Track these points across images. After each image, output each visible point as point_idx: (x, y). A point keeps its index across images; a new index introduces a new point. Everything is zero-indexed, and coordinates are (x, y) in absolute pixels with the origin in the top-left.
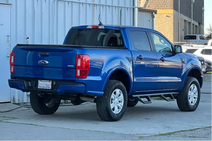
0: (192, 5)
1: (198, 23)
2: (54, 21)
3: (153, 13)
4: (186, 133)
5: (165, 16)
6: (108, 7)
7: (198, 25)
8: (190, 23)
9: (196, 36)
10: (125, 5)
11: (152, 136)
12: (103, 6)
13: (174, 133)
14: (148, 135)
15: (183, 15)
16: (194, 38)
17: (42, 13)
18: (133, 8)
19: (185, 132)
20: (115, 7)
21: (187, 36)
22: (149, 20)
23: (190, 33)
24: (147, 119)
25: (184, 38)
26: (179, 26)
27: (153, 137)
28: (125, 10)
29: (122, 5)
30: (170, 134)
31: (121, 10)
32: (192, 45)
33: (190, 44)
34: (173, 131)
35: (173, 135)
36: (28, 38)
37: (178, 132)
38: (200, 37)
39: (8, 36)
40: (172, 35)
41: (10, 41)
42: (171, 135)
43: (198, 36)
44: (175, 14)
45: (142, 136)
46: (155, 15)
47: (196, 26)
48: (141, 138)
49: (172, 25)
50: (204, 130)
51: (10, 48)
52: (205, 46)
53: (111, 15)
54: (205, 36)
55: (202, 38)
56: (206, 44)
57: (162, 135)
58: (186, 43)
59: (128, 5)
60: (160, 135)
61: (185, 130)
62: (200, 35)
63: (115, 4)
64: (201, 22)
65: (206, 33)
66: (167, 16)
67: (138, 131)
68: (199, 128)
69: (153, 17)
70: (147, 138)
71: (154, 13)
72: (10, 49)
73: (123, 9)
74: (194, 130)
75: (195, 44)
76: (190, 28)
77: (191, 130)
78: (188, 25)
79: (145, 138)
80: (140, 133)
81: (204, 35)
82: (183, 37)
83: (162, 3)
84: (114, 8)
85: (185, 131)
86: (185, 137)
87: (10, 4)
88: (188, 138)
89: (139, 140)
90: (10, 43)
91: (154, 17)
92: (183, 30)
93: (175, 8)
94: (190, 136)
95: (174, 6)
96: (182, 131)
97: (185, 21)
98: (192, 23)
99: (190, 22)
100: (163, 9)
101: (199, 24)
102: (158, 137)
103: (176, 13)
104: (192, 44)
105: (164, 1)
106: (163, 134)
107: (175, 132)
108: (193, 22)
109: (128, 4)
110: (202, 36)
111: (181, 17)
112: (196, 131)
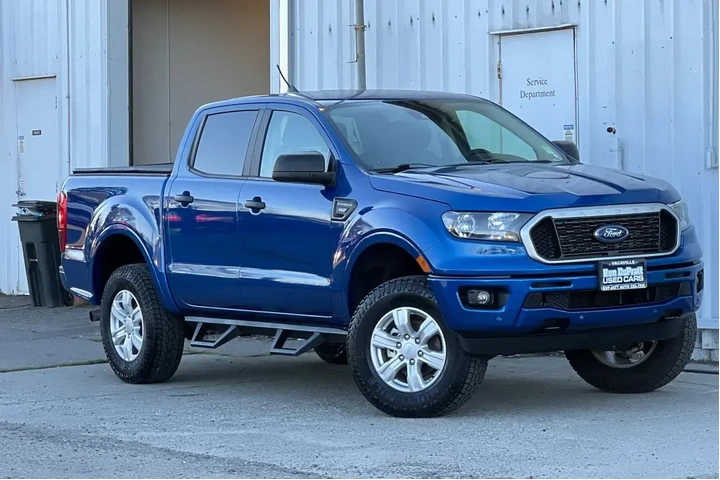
36: (610, 130)
39: (568, 128)
87: (572, 26)
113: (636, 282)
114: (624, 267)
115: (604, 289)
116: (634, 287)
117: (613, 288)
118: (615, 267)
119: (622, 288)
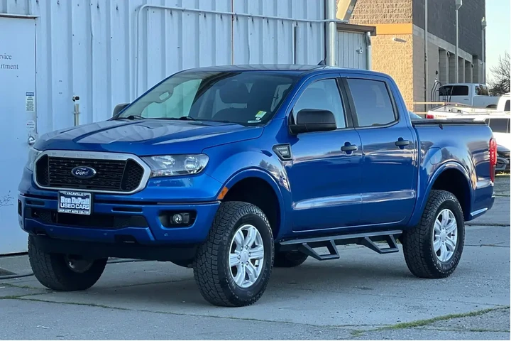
0: (457, 11)
1: (471, 56)
2: (137, 58)
3: (366, 32)
4: (462, 321)
5: (393, 39)
6: (264, 21)
7: (471, 61)
8: (451, 55)
9: (467, 87)
10: (305, 16)
11: (380, 329)
12: (253, 18)
13: (432, 322)
14: (371, 328)
15: (435, 37)
16: (462, 91)
17: (109, 38)
18: (325, 23)
19: (459, 319)
20: (282, 20)
21: (445, 87)
22: (358, 51)
23: (452, 79)
24: (364, 288)
25: (438, 93)
26: (427, 62)
27: (384, 331)
28: (305, 26)
29: (297, 16)
30: (422, 324)
31: (295, 28)
32: (459, 109)
33: (454, 105)
34: (431, 317)
35: (430, 327)
36: (77, 98)
37: (442, 319)
38: (477, 89)
39: (30, 94)
40: (411, 86)
41: (34, 106)
42: (426, 326)
43: (472, 88)
44: (417, 34)
45: (356, 328)
46: (371, 38)
47: (467, 62)
48: (355, 334)
49: (410, 60)
50: (502, 314)
51: (34, 123)
52: (489, 110)
53: (272, 40)
54: (489, 86)
55: (481, 92)
56: (493, 106)
57: (404, 326)
58: (443, 103)
59: (311, 17)
60: (399, 327)
61: (457, 313)
62: (478, 85)
63: (282, 14)
64: (478, 54)
65: (492, 79)
66: (397, 40)
67: (348, 317)
68: (490, 310)
69: (367, 42)
70: (371, 334)
71: (369, 33)
72: (34, 126)
73: (301, 26)
74: (479, 313)
75: (465, 106)
76: (452, 67)
77: (472, 314)
78: (447, 60)
79: (365, 333)
80: (351, 323)
81: (487, 85)
82: (437, 89)
83: (386, 8)
84: (279, 23)
85: (458, 316)
86: (459, 330)
87: (35, 18)
88: (468, 333)
89: (352, 338)
90: (34, 110)
91: (370, 43)
92: (437, 73)
93: (417, 19)
94: (472, 329)
95: (413, 15)
96: (452, 317)
97: (441, 50)
98: (458, 55)
99: (453, 54)
100: (388, 22)
101: (475, 57)
102: (394, 332)
103: (420, 33)
104: (458, 106)
105: (389, 4)
106: (408, 324)
107: (435, 319)
108: (459, 53)
109: (313, 14)
110: (481, 86)
111: (430, 41)
112: (484, 316)
113: (84, 209)
114: (77, 197)
115: (60, 211)
116: (81, 213)
117: (67, 211)
118: (70, 197)
119: (73, 212)
